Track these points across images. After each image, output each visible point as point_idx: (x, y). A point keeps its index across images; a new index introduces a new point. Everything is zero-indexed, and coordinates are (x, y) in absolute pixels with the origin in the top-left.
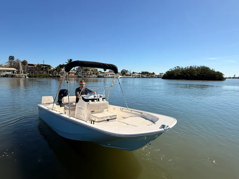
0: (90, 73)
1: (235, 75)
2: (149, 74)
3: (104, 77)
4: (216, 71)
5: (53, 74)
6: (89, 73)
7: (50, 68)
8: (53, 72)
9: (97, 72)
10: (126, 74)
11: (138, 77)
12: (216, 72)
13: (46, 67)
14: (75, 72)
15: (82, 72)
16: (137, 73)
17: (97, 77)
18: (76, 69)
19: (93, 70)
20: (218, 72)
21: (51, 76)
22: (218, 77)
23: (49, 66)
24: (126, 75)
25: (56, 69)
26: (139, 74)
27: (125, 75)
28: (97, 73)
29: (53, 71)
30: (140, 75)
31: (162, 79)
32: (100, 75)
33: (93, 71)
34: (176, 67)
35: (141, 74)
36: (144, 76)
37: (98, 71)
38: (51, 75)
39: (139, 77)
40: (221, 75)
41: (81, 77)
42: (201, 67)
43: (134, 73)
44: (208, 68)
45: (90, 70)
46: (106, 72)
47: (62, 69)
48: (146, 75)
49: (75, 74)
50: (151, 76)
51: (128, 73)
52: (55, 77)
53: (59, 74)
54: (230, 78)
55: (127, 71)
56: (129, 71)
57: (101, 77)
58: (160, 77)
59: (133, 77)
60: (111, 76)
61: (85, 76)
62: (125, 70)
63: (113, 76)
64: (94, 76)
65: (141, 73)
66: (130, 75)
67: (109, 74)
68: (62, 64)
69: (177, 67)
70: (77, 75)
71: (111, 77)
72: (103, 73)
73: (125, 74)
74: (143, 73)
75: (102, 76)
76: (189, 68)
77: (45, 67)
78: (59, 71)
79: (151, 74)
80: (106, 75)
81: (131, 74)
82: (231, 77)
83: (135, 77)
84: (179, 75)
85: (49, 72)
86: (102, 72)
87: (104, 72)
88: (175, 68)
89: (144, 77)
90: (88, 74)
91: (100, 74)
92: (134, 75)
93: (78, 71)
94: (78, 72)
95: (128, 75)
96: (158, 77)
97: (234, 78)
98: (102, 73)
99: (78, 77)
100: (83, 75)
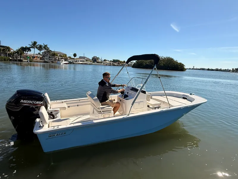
0: (59, 58)
1: (194, 67)
2: (120, 62)
3: (74, 63)
5: (13, 58)
6: (57, 59)
7: (9, 50)
8: (13, 55)
9: (66, 57)
10: (97, 61)
11: (109, 65)
12: (179, 63)
13: (4, 49)
14: (41, 57)
15: (49, 57)
16: (108, 61)
18: (41, 53)
19: (62, 55)
20: (181, 63)
21: (10, 60)
22: (179, 68)
23: (8, 49)
24: (97, 62)
25: (17, 52)
26: (110, 61)
27: (96, 62)
28: (66, 59)
29: (14, 53)
31: (132, 67)
33: (61, 56)
35: (113, 61)
36: (115, 64)
37: (68, 56)
38: (11, 58)
39: (111, 65)
40: (182, 66)
41: (47, 62)
42: (166, 58)
43: (105, 60)
44: (173, 59)
45: (58, 55)
46: (76, 58)
47: (25, 52)
48: (117, 63)
49: (41, 59)
50: (122, 64)
51: (99, 61)
52: (16, 61)
53: (21, 57)
54: (190, 69)
55: (98, 58)
56: (100, 58)
57: (71, 64)
58: (130, 66)
59: (104, 65)
60: (81, 62)
61: (52, 61)
62: (96, 57)
63: (83, 62)
65: (112, 60)
66: (102, 63)
67: (79, 61)
68: (25, 47)
70: (43, 59)
71: (82, 64)
72: (73, 59)
73: (96, 61)
74: (114, 61)
77: (2, 48)
78: (21, 54)
79: (122, 62)
80: (76, 62)
81: (102, 61)
82: (191, 68)
83: (106, 65)
84: (147, 65)
85: (9, 54)
86: (72, 58)
87: (74, 57)
89: (115, 65)
90: (55, 60)
91: (69, 60)
92: (105, 63)
93: (44, 55)
94: (44, 56)
95: (99, 62)
97: (193, 69)
98: (72, 59)
99: (44, 62)
100: (51, 60)
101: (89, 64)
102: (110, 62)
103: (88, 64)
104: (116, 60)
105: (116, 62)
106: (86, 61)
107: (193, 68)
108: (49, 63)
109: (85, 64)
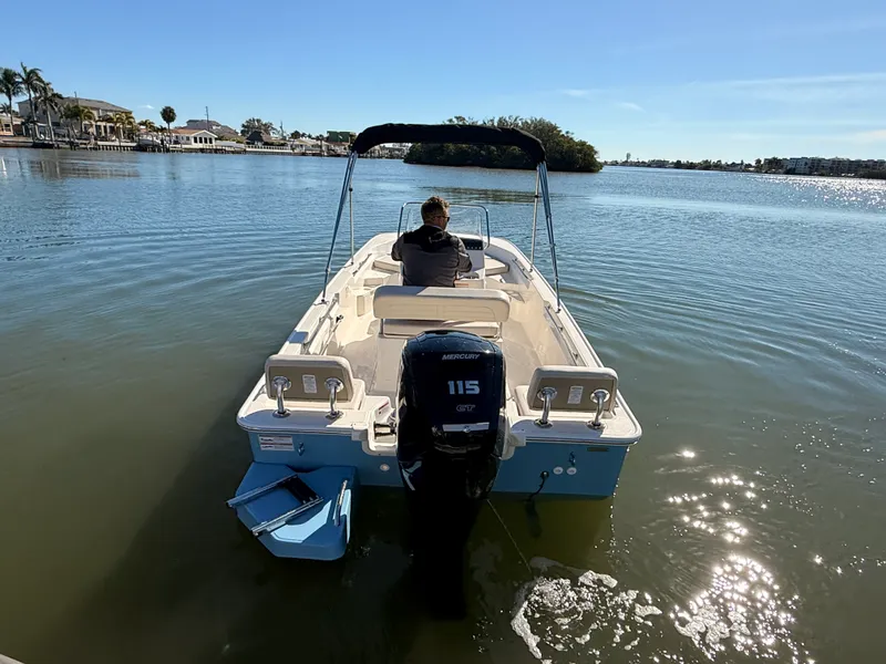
0: (98, 127)
1: (628, 156)
3: (168, 150)
4: (577, 139)
6: (92, 130)
9: (130, 123)
10: (265, 137)
11: (314, 155)
12: (577, 144)
14: (17, 122)
15: (56, 124)
16: (310, 136)
17: (134, 149)
18: (15, 108)
19: (111, 114)
20: (583, 144)
22: (578, 160)
24: (266, 144)
26: (317, 139)
27: (260, 144)
28: (131, 131)
30: (321, 147)
31: (406, 162)
32: (149, 138)
33: (109, 120)
34: (454, 120)
35: (327, 140)
36: (339, 150)
37: (138, 121)
39: (320, 155)
40: (589, 155)
41: (51, 146)
42: (532, 122)
43: (296, 135)
44: (555, 128)
45: (95, 113)
46: (172, 125)
48: (347, 145)
49: (18, 131)
51: (274, 136)
54: (615, 164)
55: (267, 127)
56: (277, 127)
57: (154, 151)
58: (398, 157)
59: (295, 154)
60: (199, 146)
61: (71, 143)
62: (259, 121)
63: (207, 146)
64: (117, 143)
65: (326, 135)
66: (283, 145)
67: (188, 139)
69: (457, 118)
70: (28, 135)
71: (202, 150)
72: (162, 130)
73: (261, 140)
74: (335, 138)
75: (157, 146)
76: (496, 124)
80: (176, 142)
81: (284, 138)
82: (619, 161)
83: (304, 154)
84: (462, 151)
86: (157, 125)
87: (165, 125)
88: (451, 121)
89: (339, 156)
90: (85, 134)
91: (147, 134)
92: (297, 146)
93: (30, 117)
94: (29, 119)
95: (272, 144)
96: (392, 157)
97: (625, 164)
98: (157, 130)
99: (36, 146)
100: (64, 136)
101: (233, 152)
102: (319, 142)
103: (228, 152)
104: (341, 133)
105: (341, 141)
106: (220, 139)
107: (626, 162)
108: (58, 148)
109: (216, 151)
